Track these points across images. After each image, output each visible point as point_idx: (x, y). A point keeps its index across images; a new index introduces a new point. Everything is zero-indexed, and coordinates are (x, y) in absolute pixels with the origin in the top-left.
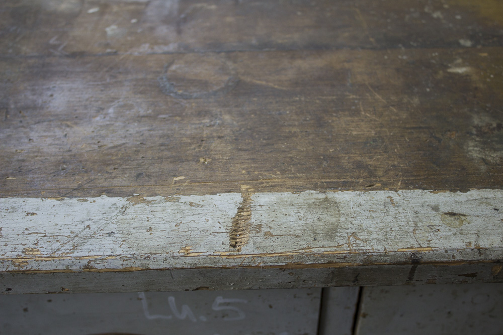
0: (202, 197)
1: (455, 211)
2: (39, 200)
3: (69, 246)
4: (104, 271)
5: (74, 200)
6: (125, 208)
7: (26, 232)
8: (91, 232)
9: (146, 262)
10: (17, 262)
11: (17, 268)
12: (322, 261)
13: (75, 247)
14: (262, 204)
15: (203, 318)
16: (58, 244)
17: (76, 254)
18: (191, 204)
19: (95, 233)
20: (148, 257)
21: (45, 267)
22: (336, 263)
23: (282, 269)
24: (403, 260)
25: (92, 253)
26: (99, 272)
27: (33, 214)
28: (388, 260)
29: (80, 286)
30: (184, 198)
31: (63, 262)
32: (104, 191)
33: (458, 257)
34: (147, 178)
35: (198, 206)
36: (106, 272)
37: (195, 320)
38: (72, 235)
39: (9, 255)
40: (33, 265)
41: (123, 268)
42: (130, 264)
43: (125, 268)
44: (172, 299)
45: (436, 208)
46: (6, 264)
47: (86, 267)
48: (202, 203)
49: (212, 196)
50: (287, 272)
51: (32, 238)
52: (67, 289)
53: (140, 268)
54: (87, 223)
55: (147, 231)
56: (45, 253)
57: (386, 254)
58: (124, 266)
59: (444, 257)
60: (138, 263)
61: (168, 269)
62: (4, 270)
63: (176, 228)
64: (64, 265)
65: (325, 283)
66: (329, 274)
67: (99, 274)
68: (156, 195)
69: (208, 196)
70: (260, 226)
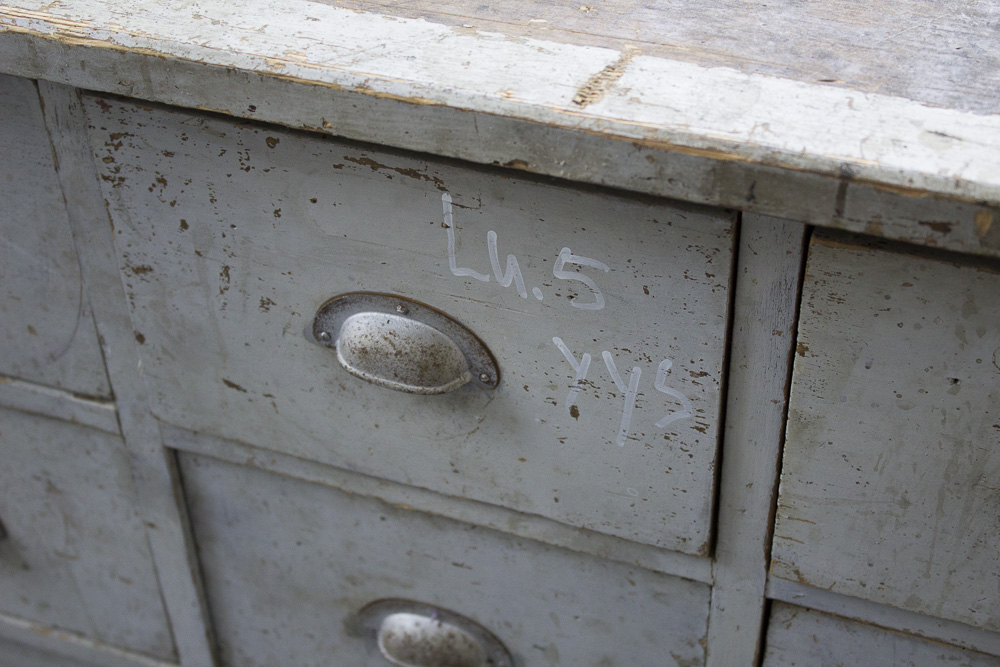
0: (560, 45)
1: (949, 131)
2: (331, 7)
3: (349, 59)
4: (383, 96)
5: (379, 17)
6: (444, 36)
7: (298, 35)
8: (385, 51)
9: (444, 95)
10: (272, 62)
11: (269, 69)
12: (699, 144)
13: (355, 61)
14: (644, 68)
15: (538, 294)
16: (335, 54)
17: (354, 68)
18: (540, 49)
19: (389, 53)
20: (450, 90)
21: (306, 75)
22: (720, 151)
23: (638, 145)
24: (826, 168)
25: (376, 72)
26: (376, 97)
27: (315, 20)
28: (803, 164)
29: (348, 121)
30: (532, 41)
31: (331, 73)
32: (424, 15)
33: (918, 184)
34: (492, 12)
35: (549, 53)
36: (386, 99)
37: (525, 295)
38: (357, 49)
39: (264, 52)
40: (290, 70)
41: (410, 98)
42: (421, 93)
43: (413, 98)
44: (492, 235)
45: (917, 124)
46: (257, 61)
47: (360, 86)
48: (556, 51)
49: (575, 47)
50: (644, 153)
51: (303, 43)
52: (329, 125)
53: (433, 102)
54: (383, 42)
55: (463, 64)
56: (312, 59)
57: (802, 155)
58: (413, 95)
59: (896, 178)
60: (433, 94)
61: (472, 111)
62: (252, 68)
63: (505, 69)
64: (332, 77)
65: (704, 194)
66: (708, 173)
67: (376, 101)
68: (495, 31)
69: (569, 46)
70: (628, 90)
